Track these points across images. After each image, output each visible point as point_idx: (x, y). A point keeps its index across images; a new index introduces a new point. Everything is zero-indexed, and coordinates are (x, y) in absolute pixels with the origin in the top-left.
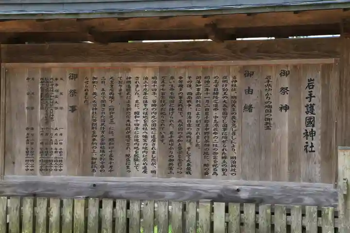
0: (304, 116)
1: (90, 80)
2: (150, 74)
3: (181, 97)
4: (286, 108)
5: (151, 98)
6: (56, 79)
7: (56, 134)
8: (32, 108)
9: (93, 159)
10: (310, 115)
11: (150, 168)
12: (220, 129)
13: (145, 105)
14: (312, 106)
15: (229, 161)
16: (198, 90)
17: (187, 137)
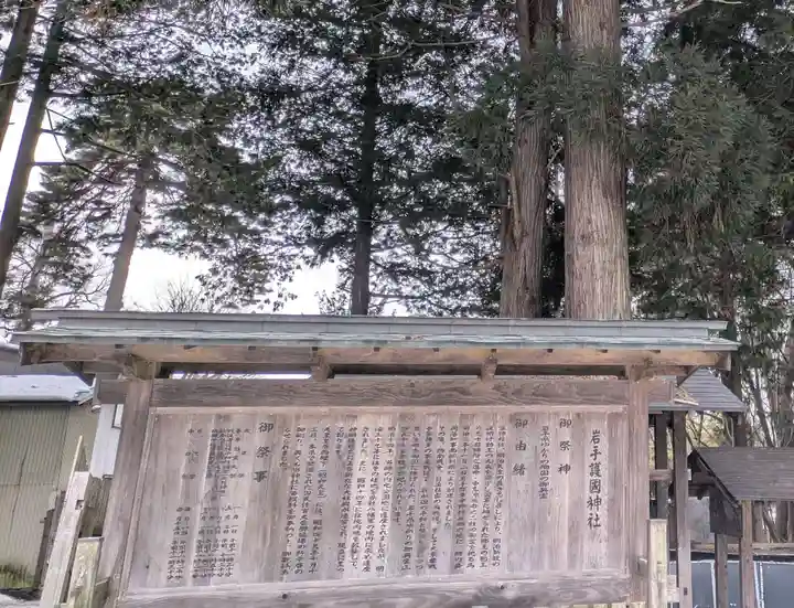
0: (588, 478)
1: (293, 432)
2: (385, 422)
3: (427, 456)
4: (567, 468)
5: (384, 457)
6: (239, 431)
7: (228, 517)
8: (192, 477)
9: (285, 553)
10: (595, 477)
11: (375, 562)
12: (481, 499)
13: (376, 468)
14: (597, 465)
15: (490, 546)
16: (453, 445)
17: (434, 513)
